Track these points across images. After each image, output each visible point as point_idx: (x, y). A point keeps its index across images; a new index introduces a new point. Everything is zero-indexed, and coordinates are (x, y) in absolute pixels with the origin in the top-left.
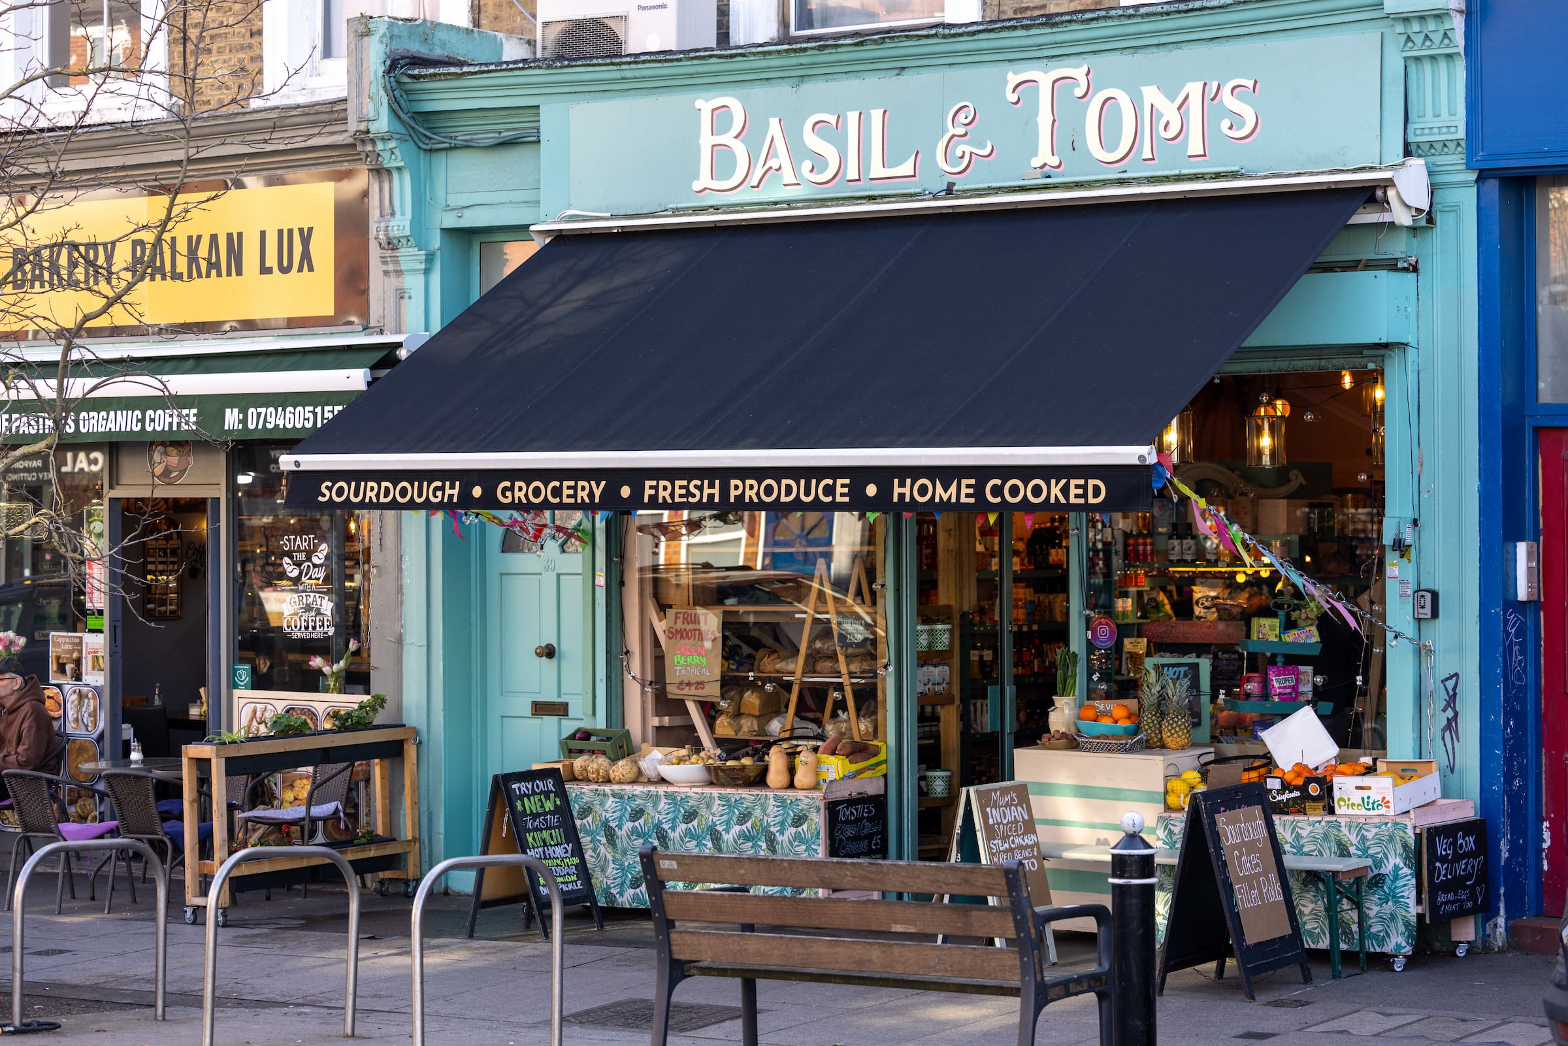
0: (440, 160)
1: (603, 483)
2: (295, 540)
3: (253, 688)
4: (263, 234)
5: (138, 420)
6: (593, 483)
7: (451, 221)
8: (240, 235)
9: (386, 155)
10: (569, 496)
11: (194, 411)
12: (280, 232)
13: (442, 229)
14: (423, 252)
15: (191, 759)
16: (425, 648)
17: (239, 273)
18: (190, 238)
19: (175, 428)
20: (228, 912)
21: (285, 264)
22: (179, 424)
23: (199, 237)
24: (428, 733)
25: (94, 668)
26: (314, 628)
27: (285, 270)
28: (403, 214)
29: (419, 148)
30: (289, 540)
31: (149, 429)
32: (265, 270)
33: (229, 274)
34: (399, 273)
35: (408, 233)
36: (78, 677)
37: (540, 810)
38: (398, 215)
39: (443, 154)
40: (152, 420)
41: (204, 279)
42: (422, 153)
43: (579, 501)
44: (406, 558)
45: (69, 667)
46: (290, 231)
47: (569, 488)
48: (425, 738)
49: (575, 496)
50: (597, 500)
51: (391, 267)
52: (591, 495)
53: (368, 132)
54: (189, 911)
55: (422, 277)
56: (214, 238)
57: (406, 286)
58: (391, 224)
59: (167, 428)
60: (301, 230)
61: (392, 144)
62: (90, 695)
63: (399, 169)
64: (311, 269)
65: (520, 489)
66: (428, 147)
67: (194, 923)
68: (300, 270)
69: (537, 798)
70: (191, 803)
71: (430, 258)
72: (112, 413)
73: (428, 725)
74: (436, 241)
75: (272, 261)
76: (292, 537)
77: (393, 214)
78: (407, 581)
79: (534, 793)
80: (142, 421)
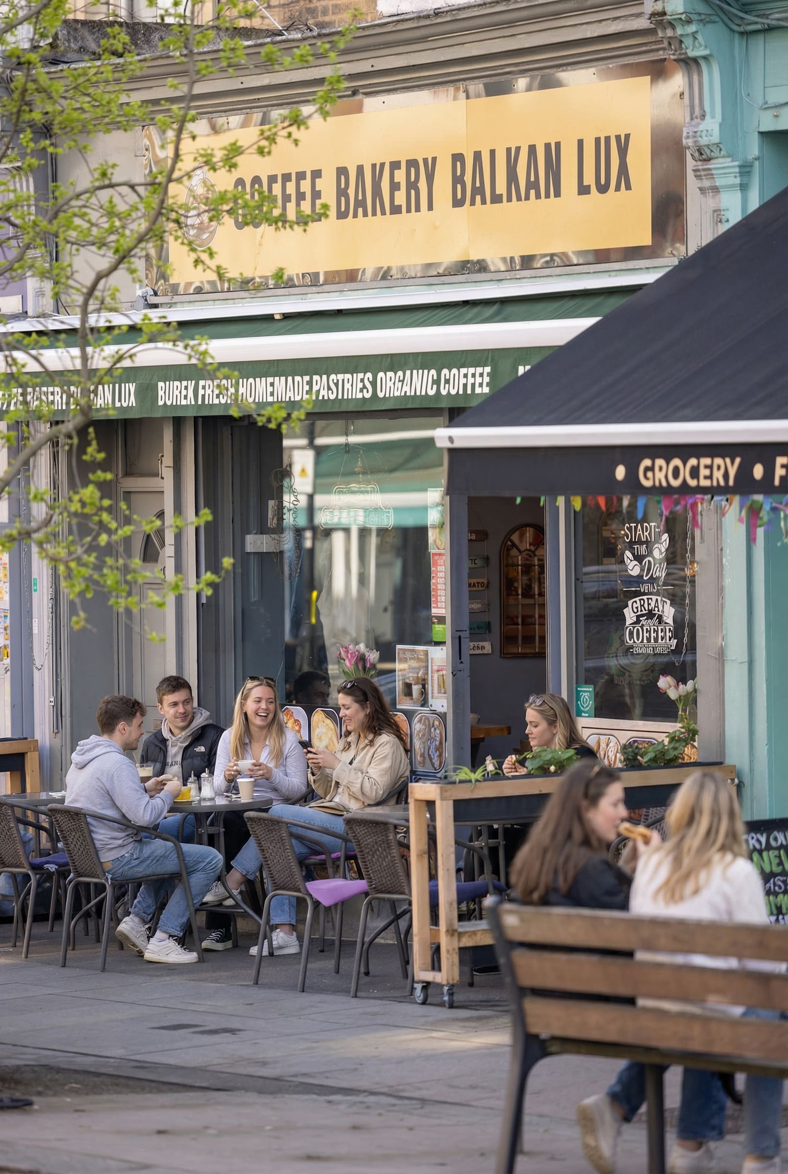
0: (758, 44)
1: (738, 460)
2: (636, 528)
3: (597, 715)
4: (580, 143)
5: (434, 382)
6: (728, 460)
7: (769, 124)
8: (558, 145)
9: (688, 42)
10: (706, 477)
11: (488, 369)
12: (598, 140)
13: (761, 133)
14: (736, 163)
15: (416, 800)
16: (745, 667)
17: (558, 194)
18: (509, 150)
19: (469, 391)
20: (455, 990)
21: (603, 182)
22: (473, 385)
23: (518, 149)
24: (752, 770)
25: (439, 692)
26: (656, 640)
27: (603, 189)
28: (713, 117)
29: (733, 31)
30: (630, 529)
31: (444, 392)
32: (583, 190)
33: (547, 196)
34: (715, 190)
35: (717, 140)
36: (424, 703)
37: (777, 869)
38: (708, 117)
39: (760, 38)
40: (447, 381)
41: (523, 203)
42: (737, 36)
43: (715, 484)
44: (727, 551)
45: (416, 689)
46: (608, 139)
47: (706, 467)
48: (746, 780)
49: (710, 477)
50: (731, 483)
51: (706, 183)
52: (726, 476)
53: (664, 14)
54: (419, 987)
55: (738, 195)
56: (532, 149)
57: (723, 206)
58: (701, 128)
59: (461, 392)
60: (618, 137)
61: (692, 28)
62: (437, 723)
63: (705, 58)
64: (628, 187)
65: (661, 469)
66: (741, 29)
67: (424, 1003)
68: (618, 189)
69: (772, 853)
70: (420, 856)
71: (745, 170)
72: (408, 373)
73: (751, 761)
74: (754, 148)
75: (589, 179)
76: (633, 525)
77: (703, 117)
78: (727, 581)
79: (769, 847)
80: (437, 382)
